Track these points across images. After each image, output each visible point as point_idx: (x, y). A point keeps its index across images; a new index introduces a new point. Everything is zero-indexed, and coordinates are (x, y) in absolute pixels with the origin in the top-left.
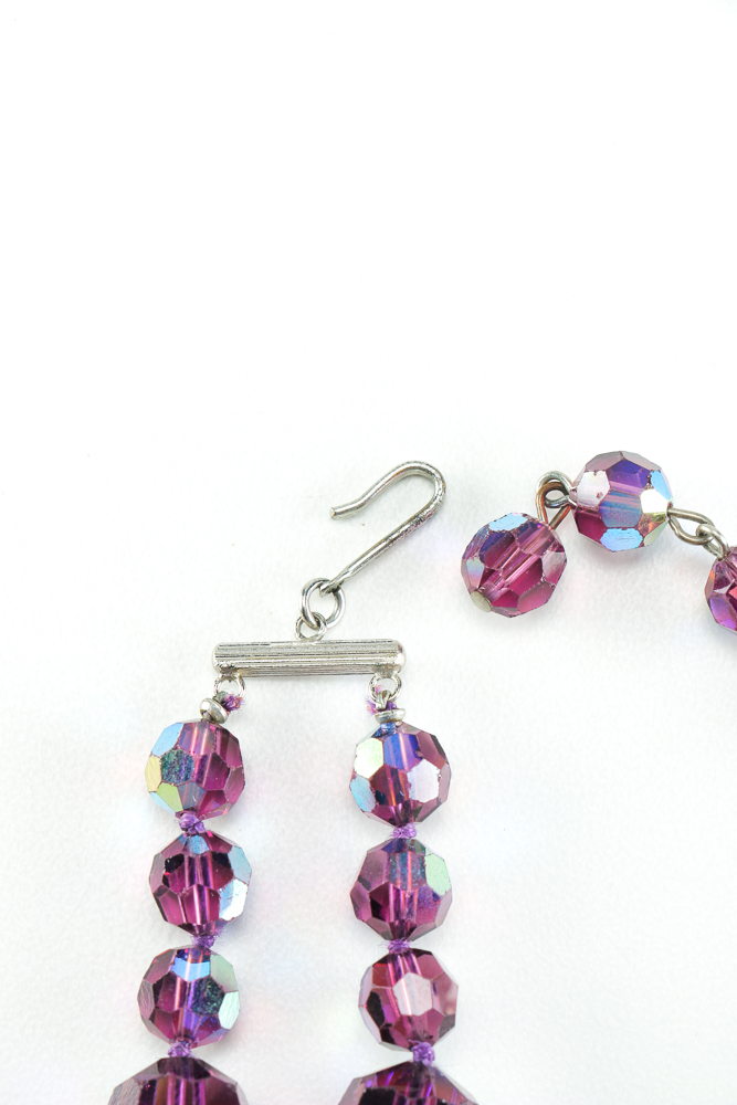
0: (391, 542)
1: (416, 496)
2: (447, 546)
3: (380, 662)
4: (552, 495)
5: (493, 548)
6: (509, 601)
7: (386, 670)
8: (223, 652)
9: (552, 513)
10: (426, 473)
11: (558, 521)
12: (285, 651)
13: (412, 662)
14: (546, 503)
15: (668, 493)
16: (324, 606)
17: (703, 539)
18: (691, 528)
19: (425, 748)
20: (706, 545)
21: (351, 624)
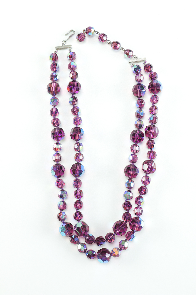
0: (70, 37)
1: (72, 33)
2: (75, 36)
3: (69, 47)
4: (84, 31)
5: (79, 35)
6: (81, 41)
7: (70, 47)
8: (56, 47)
9: (84, 33)
10: (72, 31)
11: (85, 33)
12: (61, 46)
13: (72, 47)
14: (84, 32)
15: (94, 29)
16: (65, 43)
17: (98, 33)
18: (96, 32)
19: (74, 53)
20: (98, 34)
21: (67, 44)
